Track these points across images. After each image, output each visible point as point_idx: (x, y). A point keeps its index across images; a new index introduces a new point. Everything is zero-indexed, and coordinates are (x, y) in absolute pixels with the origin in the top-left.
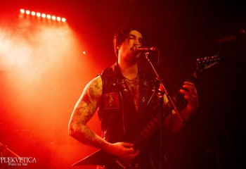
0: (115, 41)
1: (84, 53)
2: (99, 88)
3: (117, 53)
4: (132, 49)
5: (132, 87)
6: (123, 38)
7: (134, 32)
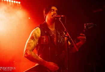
0: (44, 12)
1: (29, 18)
2: (39, 33)
3: (46, 18)
4: (52, 16)
5: (53, 34)
6: (48, 11)
7: (53, 8)
